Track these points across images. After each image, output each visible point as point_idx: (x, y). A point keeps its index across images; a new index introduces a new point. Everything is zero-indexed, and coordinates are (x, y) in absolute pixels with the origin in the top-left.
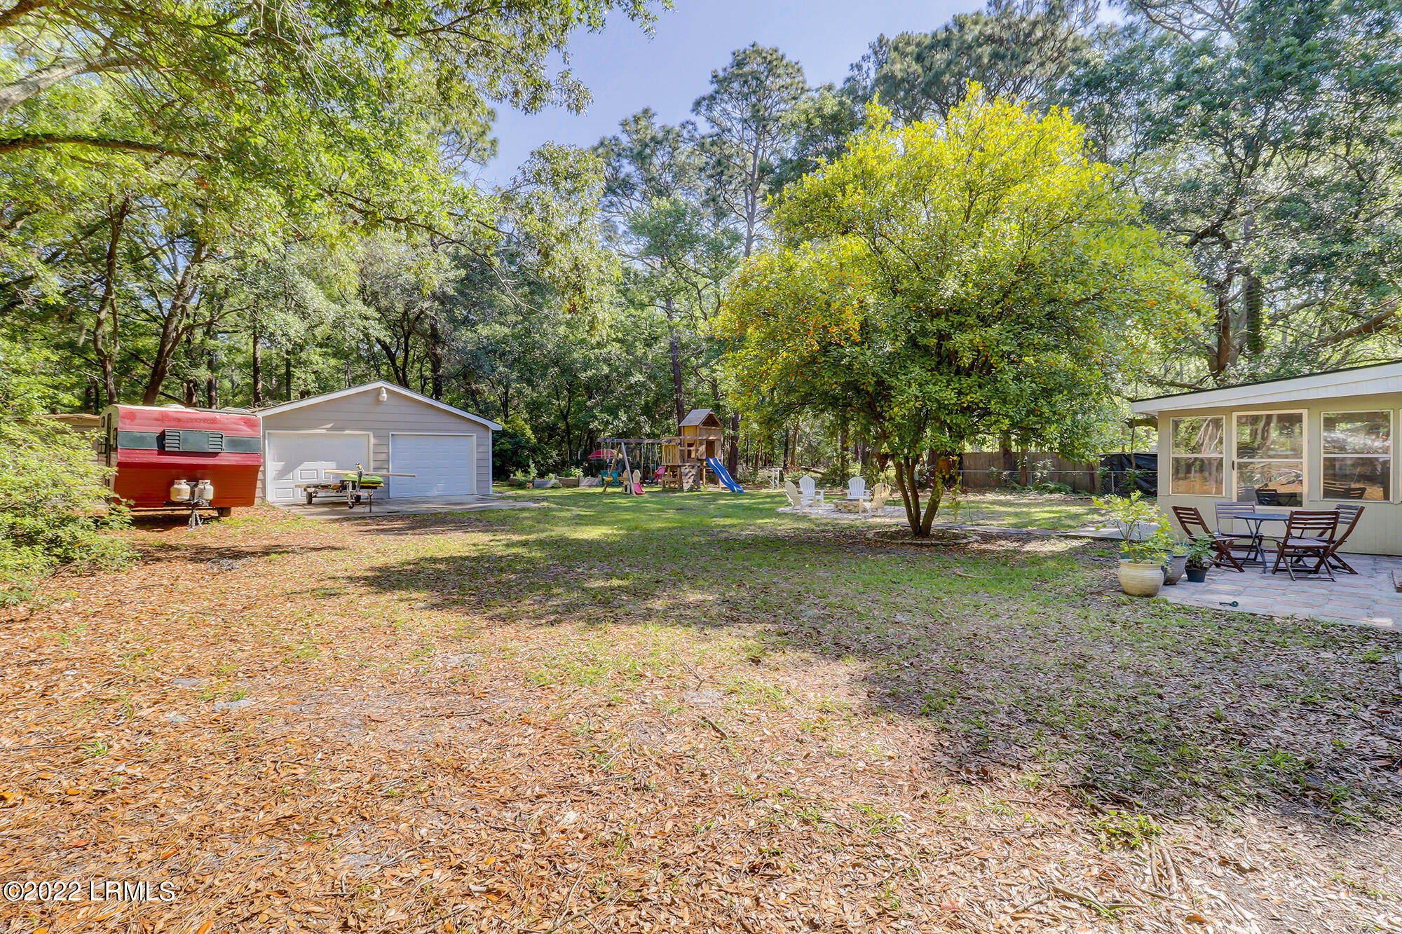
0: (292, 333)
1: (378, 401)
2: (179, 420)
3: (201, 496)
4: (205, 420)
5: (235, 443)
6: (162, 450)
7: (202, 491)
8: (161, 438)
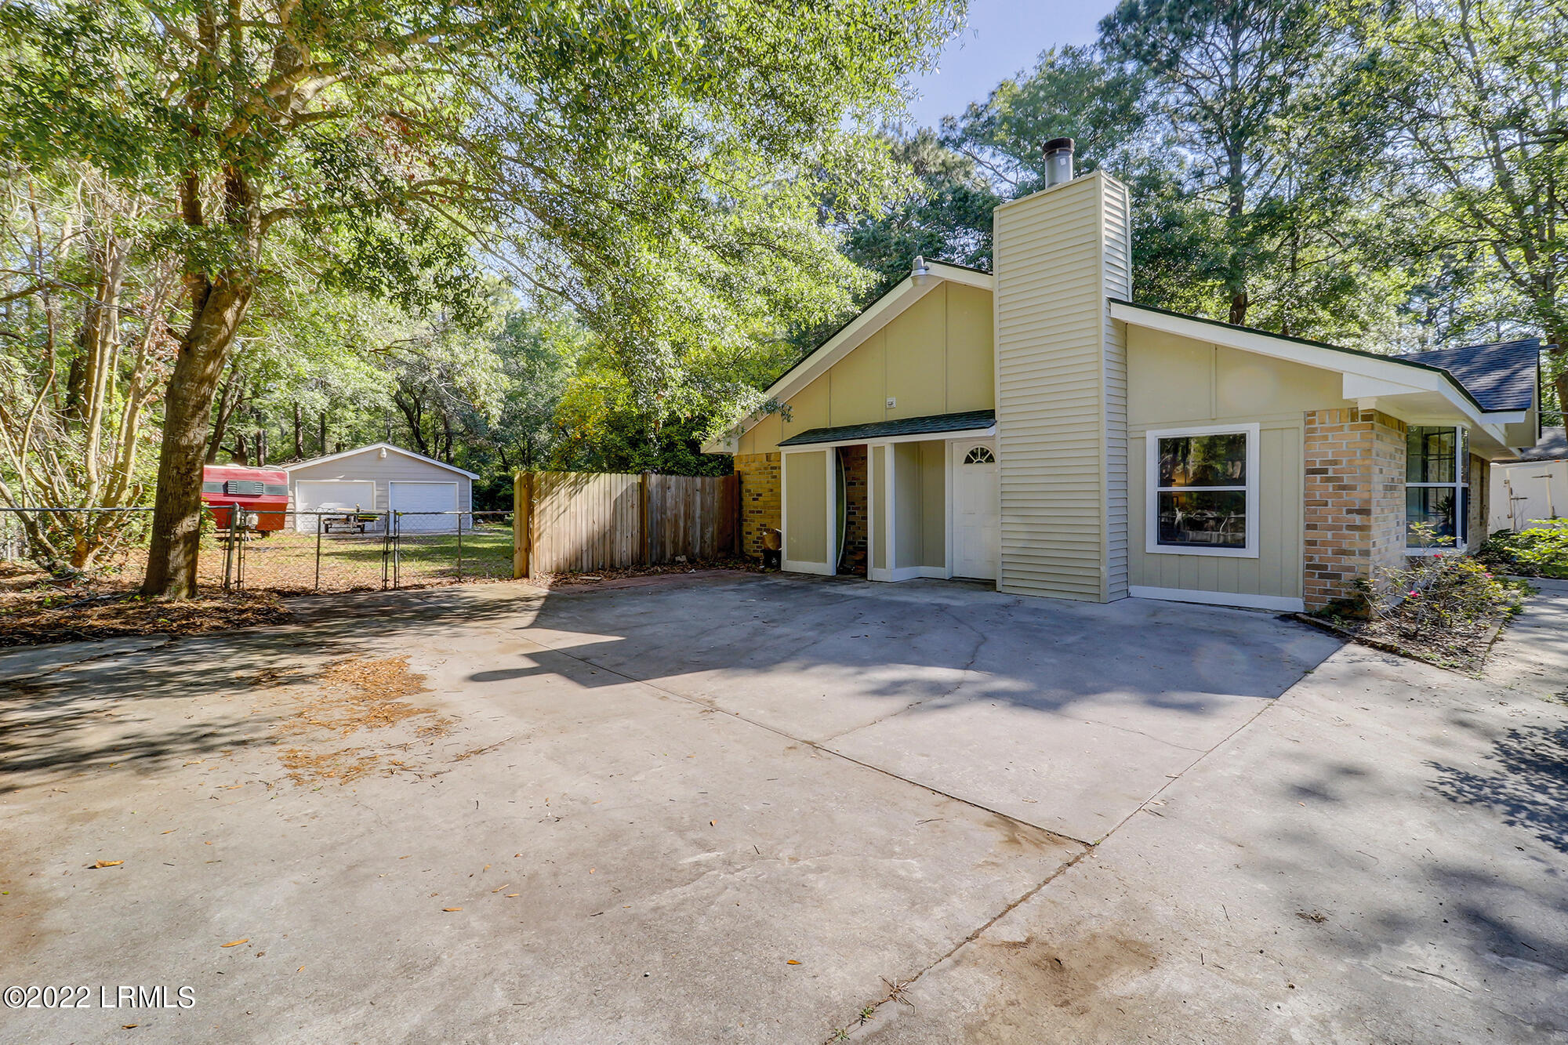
0: (318, 407)
1: (380, 458)
2: (236, 474)
3: (250, 522)
4: (252, 474)
5: (271, 489)
6: (226, 494)
7: (251, 519)
8: (226, 485)
